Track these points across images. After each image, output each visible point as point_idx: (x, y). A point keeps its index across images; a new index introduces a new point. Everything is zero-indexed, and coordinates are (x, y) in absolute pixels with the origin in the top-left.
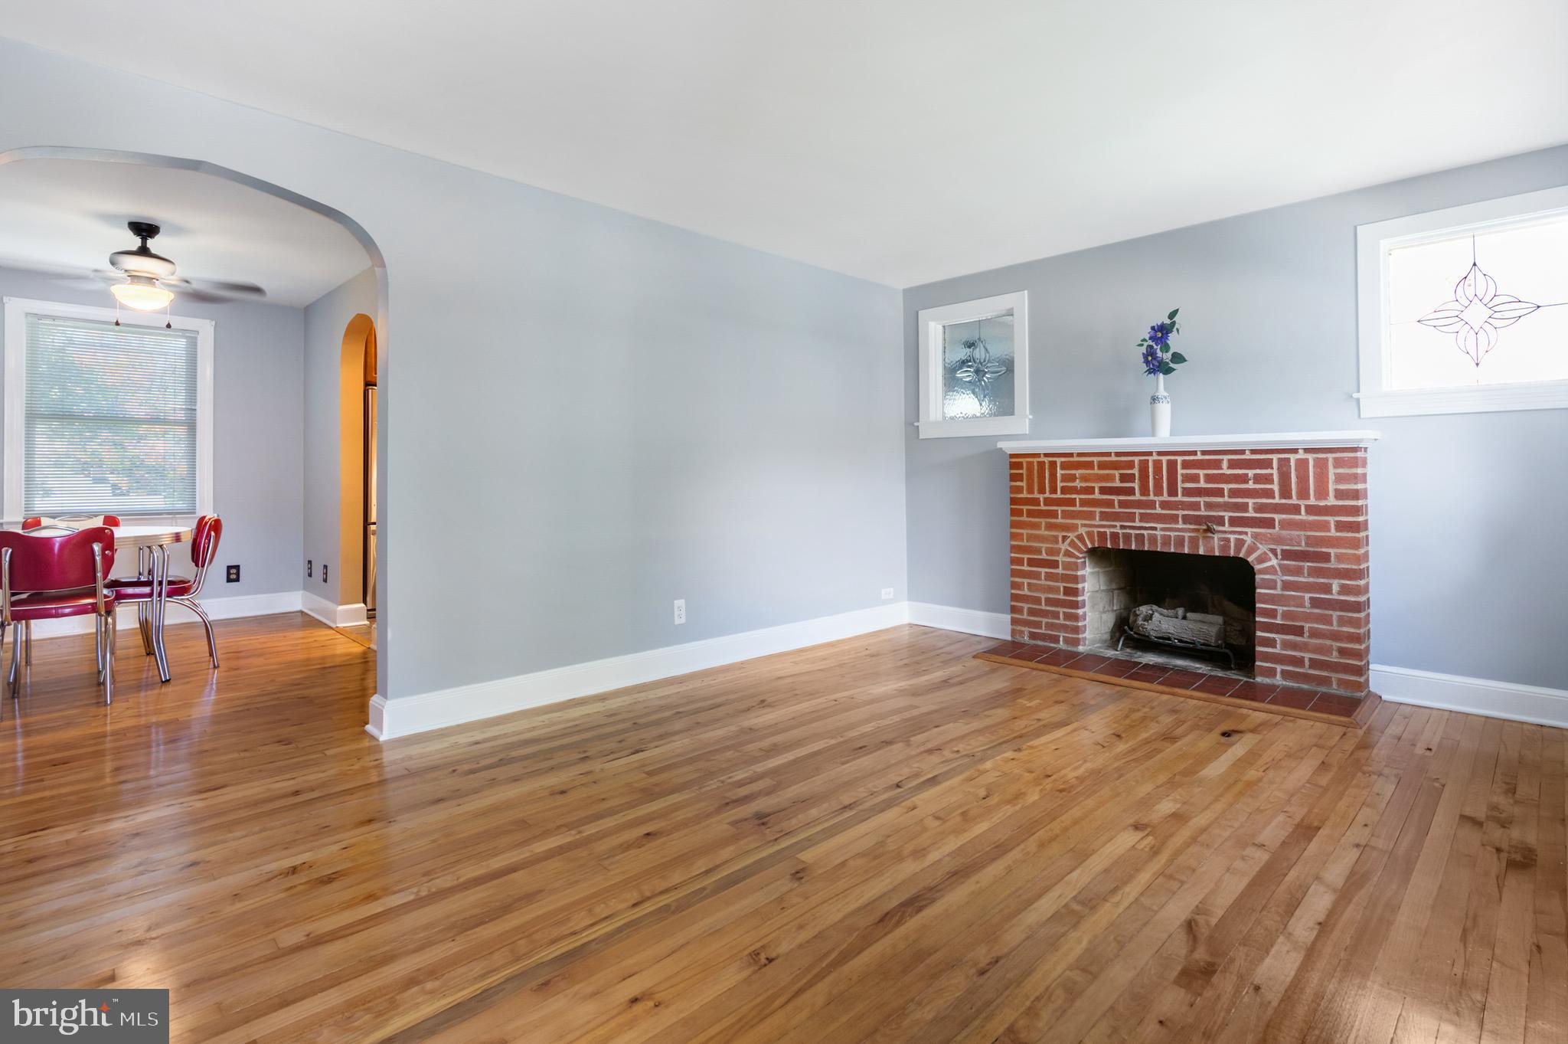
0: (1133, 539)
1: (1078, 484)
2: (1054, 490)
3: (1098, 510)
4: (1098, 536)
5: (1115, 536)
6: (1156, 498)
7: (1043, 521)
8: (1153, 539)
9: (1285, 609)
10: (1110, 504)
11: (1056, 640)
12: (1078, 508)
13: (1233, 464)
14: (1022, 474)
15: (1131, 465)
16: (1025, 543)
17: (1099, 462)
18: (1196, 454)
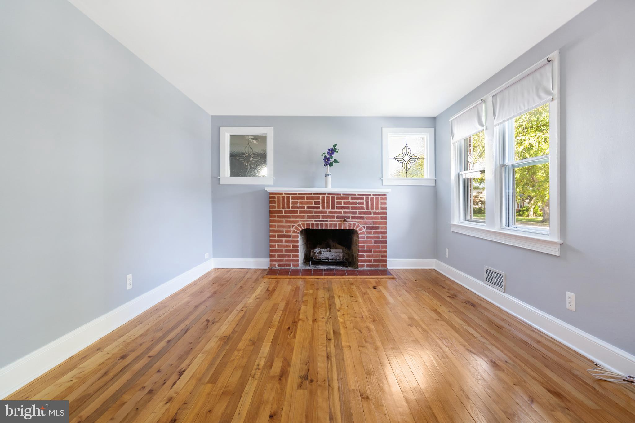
0: (319, 225)
1: (298, 205)
2: (288, 207)
3: (306, 215)
4: (306, 225)
5: (313, 224)
6: (327, 210)
7: (284, 220)
8: (326, 225)
9: (367, 245)
10: (311, 212)
11: (289, 265)
12: (298, 214)
13: (352, 199)
14: (275, 201)
15: (319, 198)
16: (276, 229)
17: (307, 197)
18: (341, 195)
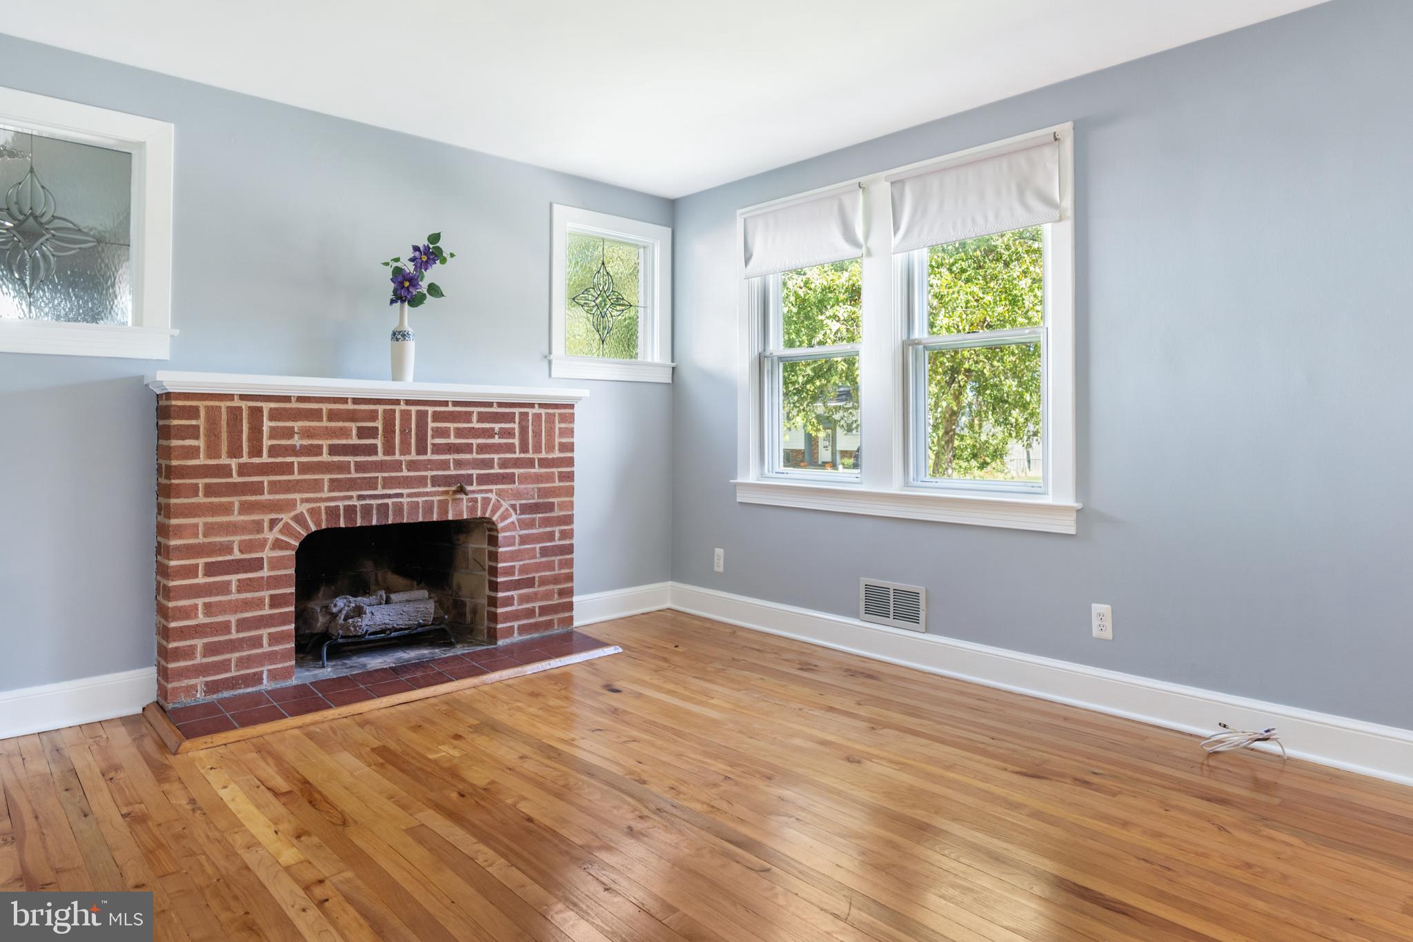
0: (374, 512)
1: (297, 441)
2: (256, 451)
3: (327, 477)
4: (326, 513)
5: (350, 510)
6: (402, 458)
7: (236, 500)
8: (399, 508)
9: (521, 563)
10: (343, 467)
11: (257, 679)
12: (296, 476)
13: (482, 418)
14: (197, 427)
15: (373, 416)
16: (201, 539)
17: (330, 410)
18: (447, 405)
